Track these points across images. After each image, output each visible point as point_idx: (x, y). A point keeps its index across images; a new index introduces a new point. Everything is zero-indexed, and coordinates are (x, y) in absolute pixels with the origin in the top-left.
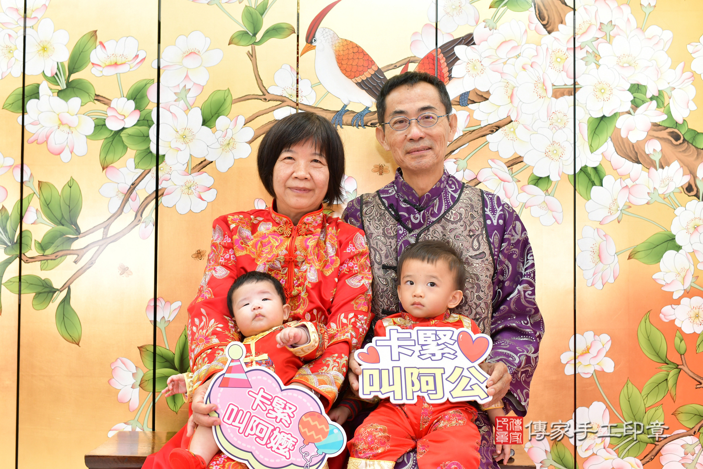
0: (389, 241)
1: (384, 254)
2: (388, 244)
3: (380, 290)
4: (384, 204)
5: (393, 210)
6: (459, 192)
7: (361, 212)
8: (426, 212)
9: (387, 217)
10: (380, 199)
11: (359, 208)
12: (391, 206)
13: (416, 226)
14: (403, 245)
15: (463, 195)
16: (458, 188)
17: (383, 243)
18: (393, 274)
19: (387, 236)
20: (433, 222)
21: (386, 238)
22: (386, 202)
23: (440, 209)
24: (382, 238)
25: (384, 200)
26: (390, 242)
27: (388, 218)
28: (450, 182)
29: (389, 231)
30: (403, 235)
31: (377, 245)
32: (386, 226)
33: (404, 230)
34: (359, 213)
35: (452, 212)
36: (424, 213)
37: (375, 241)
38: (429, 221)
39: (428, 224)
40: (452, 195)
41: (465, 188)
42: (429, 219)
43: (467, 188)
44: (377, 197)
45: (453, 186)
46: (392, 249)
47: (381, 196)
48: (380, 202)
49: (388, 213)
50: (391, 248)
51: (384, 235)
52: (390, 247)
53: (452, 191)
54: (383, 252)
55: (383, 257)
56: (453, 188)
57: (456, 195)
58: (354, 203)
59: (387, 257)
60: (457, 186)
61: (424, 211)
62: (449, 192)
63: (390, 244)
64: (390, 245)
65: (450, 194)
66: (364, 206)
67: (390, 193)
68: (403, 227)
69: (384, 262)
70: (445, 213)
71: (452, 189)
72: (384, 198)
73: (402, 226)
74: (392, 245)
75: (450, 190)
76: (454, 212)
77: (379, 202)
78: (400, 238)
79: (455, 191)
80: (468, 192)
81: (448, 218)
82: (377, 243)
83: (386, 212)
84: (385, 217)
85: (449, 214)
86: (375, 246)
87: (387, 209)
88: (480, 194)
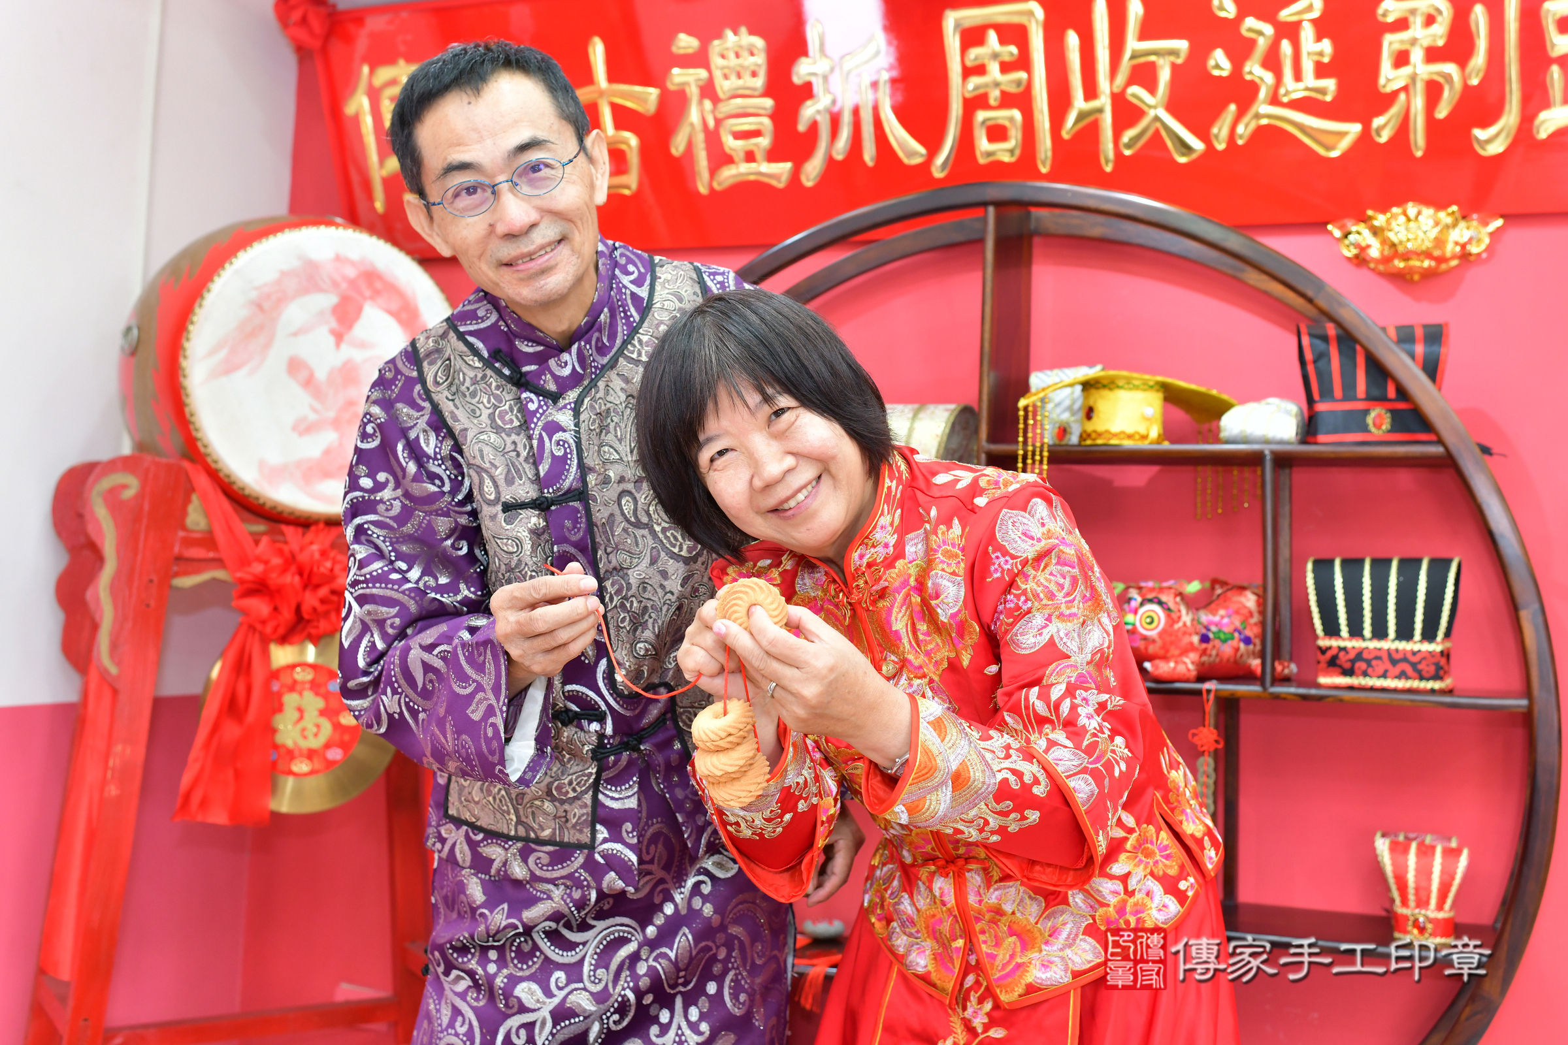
0: (509, 441)
1: (503, 477)
2: (510, 447)
3: (503, 567)
4: (475, 352)
5: (505, 364)
6: (648, 282)
7: (424, 383)
8: (585, 346)
9: (494, 384)
10: (461, 336)
11: (415, 374)
12: (495, 355)
13: (565, 385)
14: (544, 434)
15: (658, 287)
16: (642, 270)
17: (495, 448)
18: (534, 520)
19: (504, 430)
20: (603, 366)
21: (503, 435)
22: (479, 345)
23: (612, 336)
24: (493, 436)
25: (471, 339)
26: (514, 443)
27: (498, 387)
28: (623, 261)
29: (507, 418)
30: (541, 411)
31: (482, 458)
32: (496, 407)
33: (540, 401)
34: (418, 387)
35: (640, 341)
36: (579, 349)
37: (476, 447)
38: (595, 367)
39: (592, 373)
40: (633, 294)
41: (658, 269)
42: (594, 361)
43: (662, 266)
44: (452, 334)
45: (631, 268)
46: (521, 459)
47: (462, 329)
48: (465, 349)
49: (493, 374)
50: (518, 455)
51: (498, 430)
52: (514, 454)
53: (632, 282)
54: (499, 473)
55: (501, 482)
56: (633, 273)
57: (643, 292)
58: (400, 365)
59: (510, 481)
60: (640, 265)
61: (580, 344)
62: (626, 288)
63: (512, 447)
64: (514, 450)
65: (628, 292)
66: (425, 364)
67: (483, 320)
68: (536, 394)
69: (507, 496)
70: (625, 343)
71: (632, 277)
72: (471, 333)
73: (531, 392)
74: (520, 448)
75: (625, 280)
76: (645, 339)
77: (461, 347)
78: (535, 420)
79: (638, 282)
80: (669, 277)
81: (634, 356)
82: (481, 451)
83: (489, 372)
84: (490, 386)
85: (634, 346)
86: (478, 461)
87: (488, 364)
88: (695, 276)
